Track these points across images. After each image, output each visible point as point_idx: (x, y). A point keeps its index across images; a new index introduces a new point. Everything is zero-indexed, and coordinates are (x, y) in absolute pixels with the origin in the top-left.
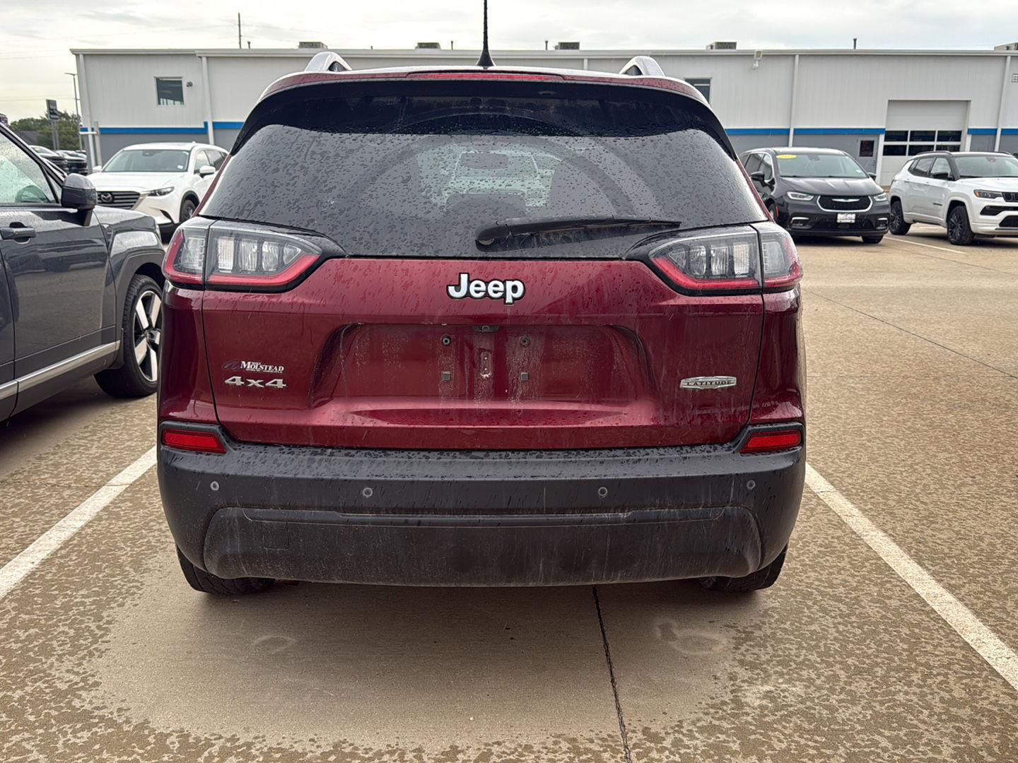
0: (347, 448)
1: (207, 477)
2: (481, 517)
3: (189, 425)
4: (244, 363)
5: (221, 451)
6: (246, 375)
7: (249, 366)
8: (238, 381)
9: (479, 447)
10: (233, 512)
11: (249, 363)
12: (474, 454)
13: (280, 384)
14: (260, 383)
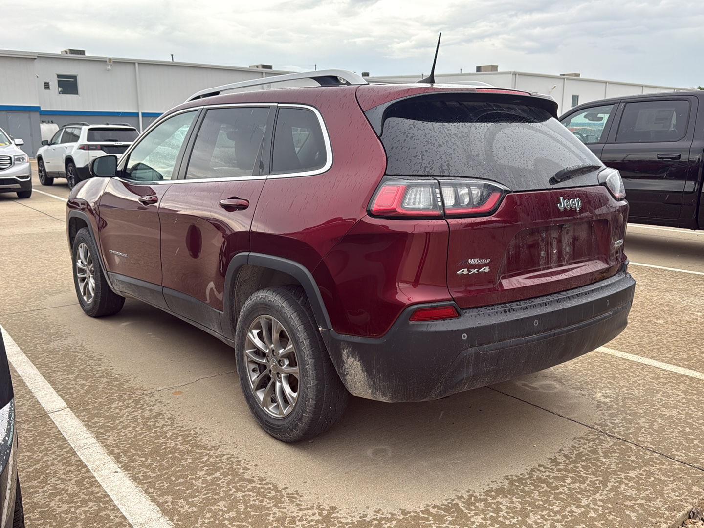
0: (515, 302)
1: (460, 332)
2: (574, 326)
3: (436, 304)
4: (470, 260)
5: (459, 315)
6: (470, 267)
7: (472, 261)
8: (465, 271)
9: (562, 289)
10: (472, 350)
11: (473, 260)
12: (562, 293)
13: (487, 269)
14: (477, 271)
